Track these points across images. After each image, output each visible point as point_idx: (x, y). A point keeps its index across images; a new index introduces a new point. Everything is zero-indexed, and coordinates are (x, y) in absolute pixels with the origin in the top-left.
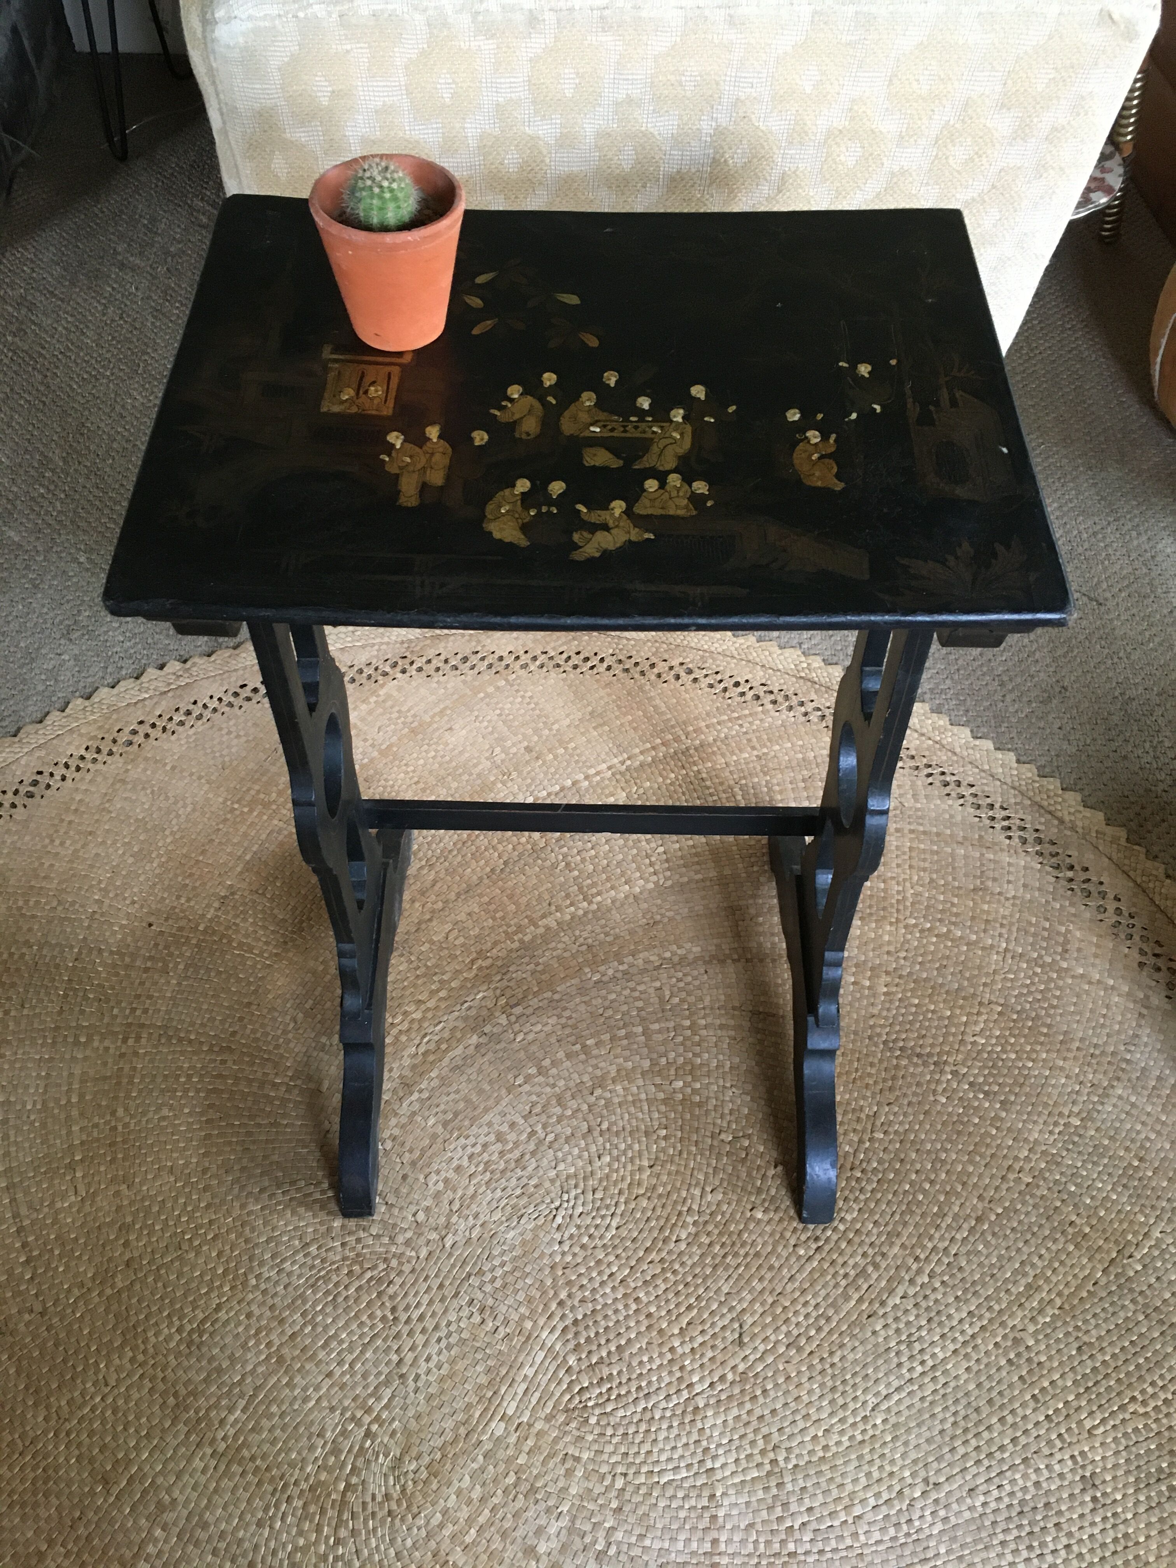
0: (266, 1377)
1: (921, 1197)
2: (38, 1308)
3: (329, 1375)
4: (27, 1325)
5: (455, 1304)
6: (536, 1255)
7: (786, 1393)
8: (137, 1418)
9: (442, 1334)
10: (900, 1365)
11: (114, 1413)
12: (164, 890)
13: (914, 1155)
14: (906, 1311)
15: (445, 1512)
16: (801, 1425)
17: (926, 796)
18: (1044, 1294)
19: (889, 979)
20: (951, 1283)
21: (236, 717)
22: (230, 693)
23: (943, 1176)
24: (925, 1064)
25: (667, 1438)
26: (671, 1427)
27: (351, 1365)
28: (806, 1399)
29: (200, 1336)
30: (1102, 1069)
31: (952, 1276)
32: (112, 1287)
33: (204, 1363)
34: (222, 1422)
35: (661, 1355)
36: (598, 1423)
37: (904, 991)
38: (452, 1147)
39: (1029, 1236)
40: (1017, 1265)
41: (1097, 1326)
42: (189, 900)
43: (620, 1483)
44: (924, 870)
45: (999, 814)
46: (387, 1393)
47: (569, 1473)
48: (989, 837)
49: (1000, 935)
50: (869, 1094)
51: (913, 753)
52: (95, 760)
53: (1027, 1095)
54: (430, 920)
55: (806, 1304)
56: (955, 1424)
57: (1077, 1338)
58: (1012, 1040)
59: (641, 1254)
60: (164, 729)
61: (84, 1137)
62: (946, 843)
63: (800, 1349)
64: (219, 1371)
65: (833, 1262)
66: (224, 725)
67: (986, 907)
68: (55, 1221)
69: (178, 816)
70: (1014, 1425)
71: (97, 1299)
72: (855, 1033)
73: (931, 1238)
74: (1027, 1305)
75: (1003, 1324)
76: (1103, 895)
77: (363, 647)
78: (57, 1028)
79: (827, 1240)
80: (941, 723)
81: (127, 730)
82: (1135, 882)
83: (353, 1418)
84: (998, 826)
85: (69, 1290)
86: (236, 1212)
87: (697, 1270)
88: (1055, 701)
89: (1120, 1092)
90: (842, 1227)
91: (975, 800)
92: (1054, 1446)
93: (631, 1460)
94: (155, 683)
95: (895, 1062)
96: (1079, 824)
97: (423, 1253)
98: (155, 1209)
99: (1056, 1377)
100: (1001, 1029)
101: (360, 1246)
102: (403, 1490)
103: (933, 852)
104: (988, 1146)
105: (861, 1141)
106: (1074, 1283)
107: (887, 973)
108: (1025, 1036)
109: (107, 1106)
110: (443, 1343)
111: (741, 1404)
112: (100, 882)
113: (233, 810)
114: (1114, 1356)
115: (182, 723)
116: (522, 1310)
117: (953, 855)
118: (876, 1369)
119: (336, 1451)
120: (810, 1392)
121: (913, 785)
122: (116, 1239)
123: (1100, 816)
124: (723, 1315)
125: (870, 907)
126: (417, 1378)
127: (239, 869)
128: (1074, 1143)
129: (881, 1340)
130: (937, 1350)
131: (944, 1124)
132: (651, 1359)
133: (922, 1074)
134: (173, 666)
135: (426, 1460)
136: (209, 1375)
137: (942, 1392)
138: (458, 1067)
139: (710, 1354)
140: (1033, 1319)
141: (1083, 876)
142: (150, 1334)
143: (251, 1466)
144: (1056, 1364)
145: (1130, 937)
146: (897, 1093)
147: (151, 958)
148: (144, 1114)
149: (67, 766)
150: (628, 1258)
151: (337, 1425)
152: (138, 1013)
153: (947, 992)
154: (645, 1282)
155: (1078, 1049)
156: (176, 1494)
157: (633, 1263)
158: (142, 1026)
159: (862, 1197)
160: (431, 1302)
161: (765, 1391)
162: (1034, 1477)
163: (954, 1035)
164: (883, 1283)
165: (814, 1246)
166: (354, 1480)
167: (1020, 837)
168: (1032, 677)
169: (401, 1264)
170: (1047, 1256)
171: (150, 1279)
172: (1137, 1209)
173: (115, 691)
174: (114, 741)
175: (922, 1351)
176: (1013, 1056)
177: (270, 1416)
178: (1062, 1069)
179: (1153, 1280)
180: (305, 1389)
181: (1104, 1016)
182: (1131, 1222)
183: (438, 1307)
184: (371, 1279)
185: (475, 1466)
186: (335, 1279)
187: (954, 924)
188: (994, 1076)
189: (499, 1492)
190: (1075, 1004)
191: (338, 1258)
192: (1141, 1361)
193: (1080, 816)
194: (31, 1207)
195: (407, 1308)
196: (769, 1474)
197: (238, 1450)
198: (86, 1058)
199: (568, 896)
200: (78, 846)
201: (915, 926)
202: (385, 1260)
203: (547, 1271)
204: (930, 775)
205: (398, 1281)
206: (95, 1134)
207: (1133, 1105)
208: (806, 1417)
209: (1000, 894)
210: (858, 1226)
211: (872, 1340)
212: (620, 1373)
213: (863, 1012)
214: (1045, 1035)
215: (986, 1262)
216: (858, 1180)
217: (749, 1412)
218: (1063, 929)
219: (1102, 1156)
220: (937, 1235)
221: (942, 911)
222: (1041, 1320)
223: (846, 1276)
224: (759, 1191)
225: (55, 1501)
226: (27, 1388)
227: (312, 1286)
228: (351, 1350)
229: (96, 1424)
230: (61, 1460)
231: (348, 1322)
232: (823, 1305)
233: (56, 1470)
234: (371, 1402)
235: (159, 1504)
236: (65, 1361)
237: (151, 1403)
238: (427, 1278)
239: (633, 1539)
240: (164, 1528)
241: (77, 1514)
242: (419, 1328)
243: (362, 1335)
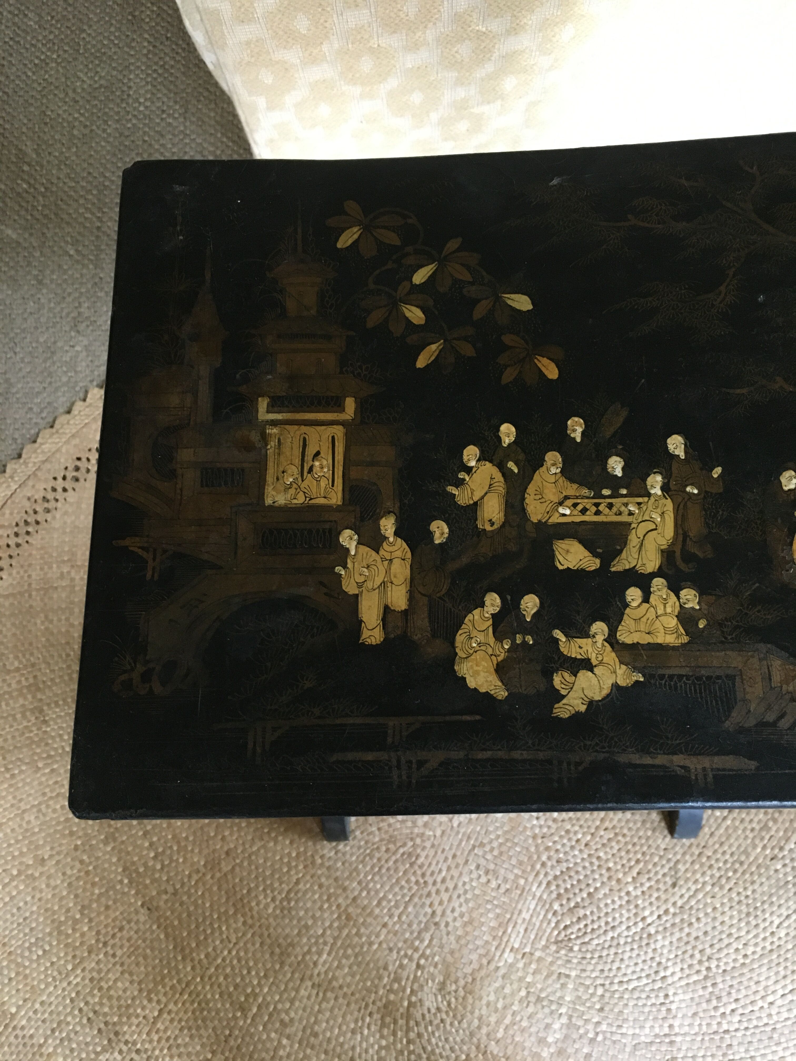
0: (340, 929)
2: (170, 890)
3: (385, 925)
4: (166, 902)
5: (466, 870)
6: (521, 829)
7: (714, 919)
8: (256, 964)
9: (461, 892)
11: (239, 961)
15: (480, 1019)
16: (726, 941)
25: (630, 957)
26: (632, 949)
27: (399, 917)
28: (728, 923)
29: (289, 903)
33: (295, 922)
34: (315, 964)
35: (620, 898)
36: (580, 950)
43: (600, 991)
46: (427, 936)
47: (563, 986)
55: (724, 853)
59: (598, 823)
63: (722, 887)
64: (306, 927)
71: (211, 881)
83: (406, 955)
85: (190, 876)
87: (641, 833)
93: (606, 974)
97: (438, 833)
101: (391, 829)
102: (449, 1004)
110: (462, 900)
111: (681, 929)
116: (516, 871)
119: (397, 979)
120: (731, 917)
122: (216, 835)
124: (663, 866)
126: (447, 924)
129: (781, 876)
132: (613, 902)
135: (462, 983)
136: (300, 931)
139: (655, 895)
142: (253, 904)
143: (341, 993)
150: (589, 827)
151: (396, 960)
154: (604, 845)
156: (292, 1014)
157: (593, 830)
160: (449, 869)
161: (698, 919)
164: (781, 833)
166: (414, 999)
169: (423, 841)
171: (245, 864)
177: (348, 957)
180: (369, 937)
183: (455, 873)
184: (403, 854)
185: (497, 985)
186: (377, 855)
189: (516, 1002)
191: (377, 839)
195: (432, 874)
196: (706, 978)
197: (330, 982)
202: (412, 839)
203: (530, 841)
205: (423, 854)
208: (730, 935)
211: (775, 876)
212: (592, 913)
217: (688, 935)
223: (753, 830)
225: (211, 1025)
226: (175, 948)
227: (362, 862)
228: (397, 906)
229: (228, 970)
230: (209, 996)
231: (392, 887)
232: (737, 853)
233: (207, 1004)
234: (417, 943)
235: (282, 1022)
236: (197, 927)
237: (263, 953)
238: (443, 851)
239: (614, 1029)
240: (288, 1037)
241: (227, 1032)
242: (443, 888)
243: (403, 896)
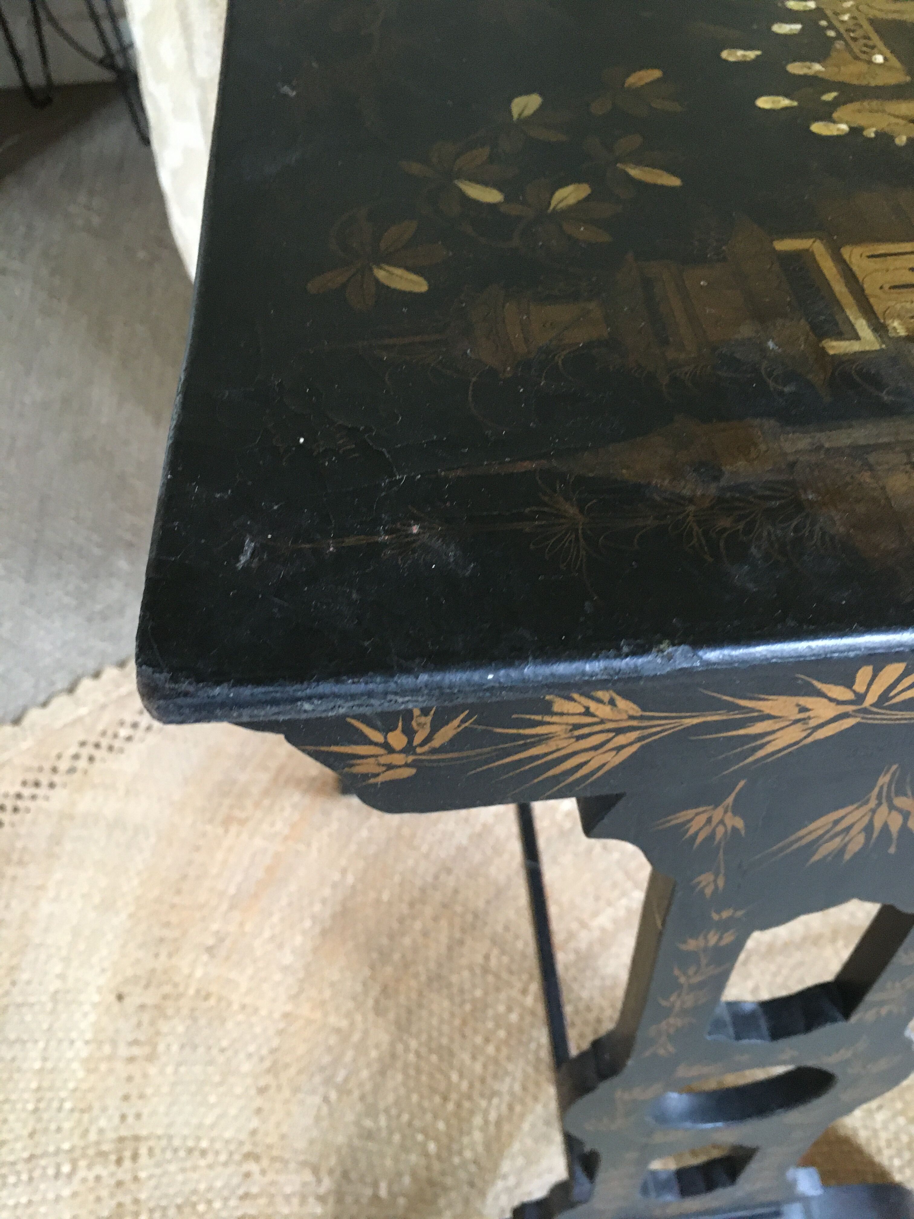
12: (139, 948)
52: (34, 797)
60: (110, 747)
78: (31, 1158)
81: (67, 755)
94: (92, 696)
112: (59, 949)
127: (223, 908)
147: (135, 1042)
152: (130, 1120)
158: (137, 1138)
173: (48, 710)
174: (54, 770)
198: (73, 1196)
199: (615, 885)
200: (28, 906)
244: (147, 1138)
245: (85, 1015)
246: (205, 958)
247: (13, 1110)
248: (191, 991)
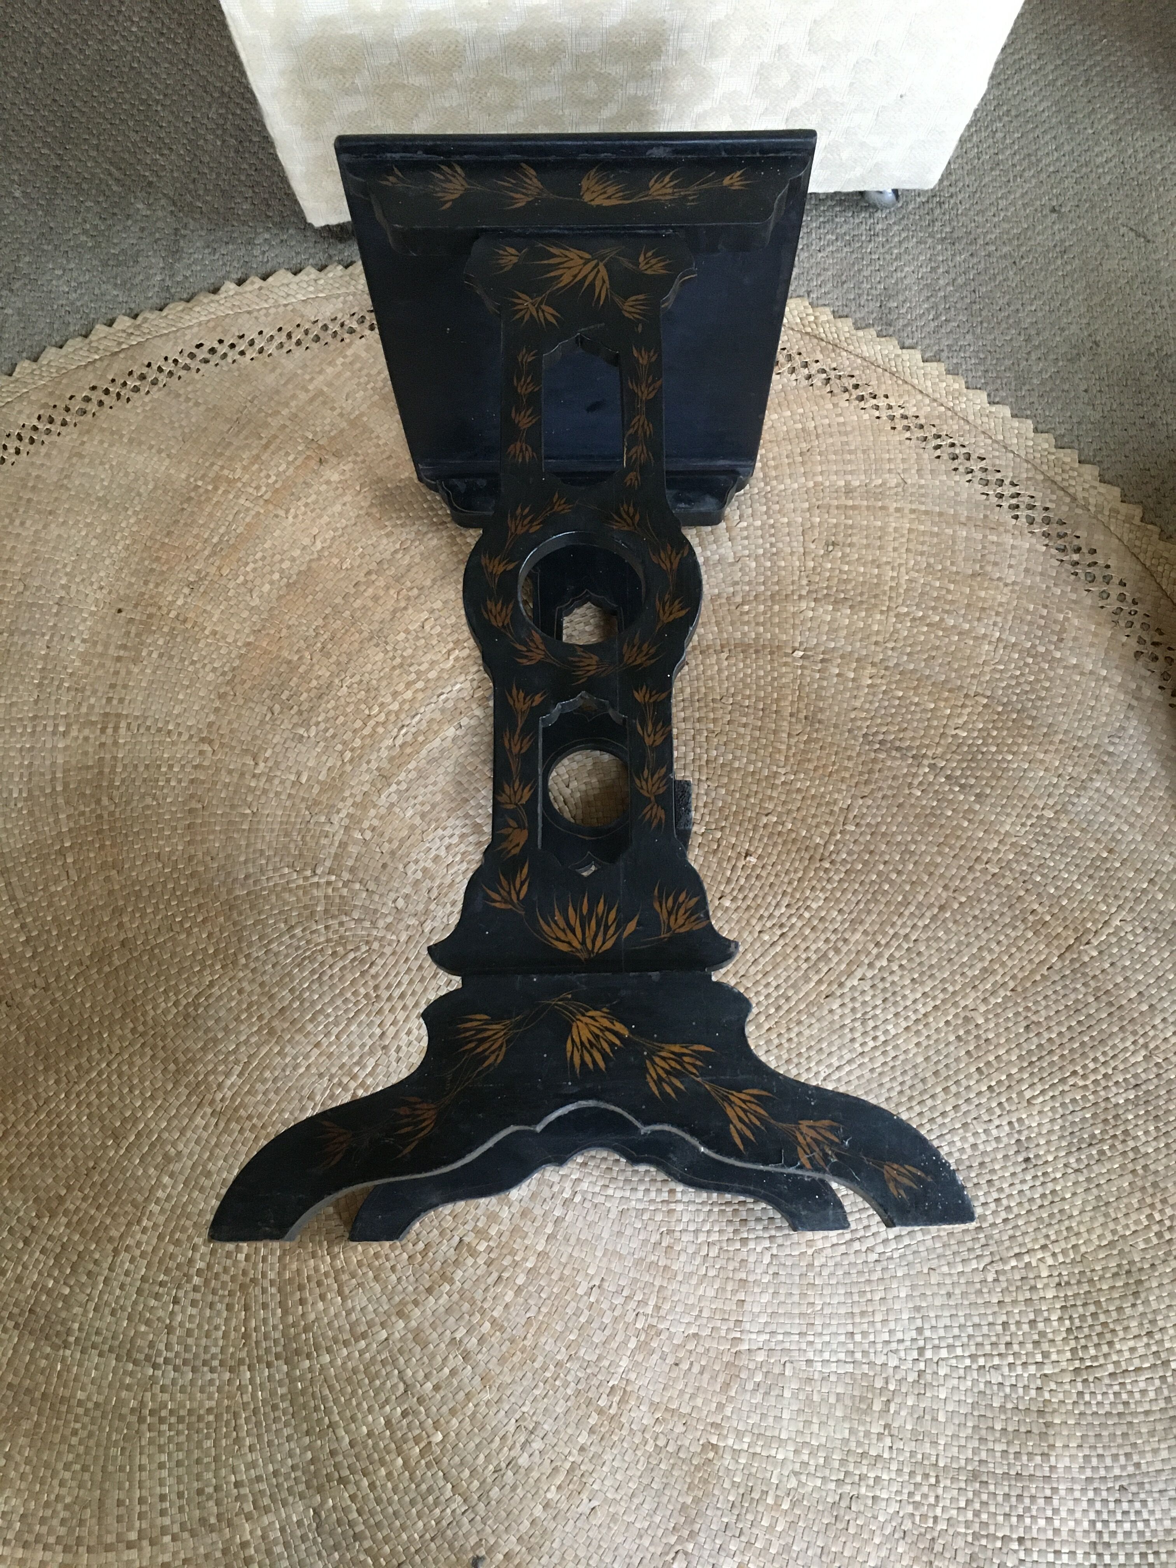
0: (259, 1046)
1: (886, 887)
2: (40, 983)
3: (317, 1045)
4: (33, 998)
5: (433, 984)
8: (142, 1081)
10: (853, 1040)
11: (119, 1077)
12: (132, 575)
13: (883, 847)
14: (863, 992)
17: (932, 471)
18: (998, 977)
19: (874, 671)
20: (908, 967)
21: (193, 381)
22: (186, 354)
23: (911, 867)
24: (904, 757)
27: (337, 1037)
29: (196, 1010)
30: (1082, 762)
31: (910, 960)
32: (110, 964)
33: (200, 1034)
34: (220, 1086)
37: (889, 683)
38: (430, 838)
39: (989, 924)
40: (975, 951)
41: (1047, 1007)
42: (157, 585)
44: (922, 554)
45: (1008, 491)
46: (371, 1063)
48: (995, 516)
49: (995, 624)
50: (844, 787)
51: (922, 421)
52: (48, 432)
53: (1004, 788)
54: (405, 608)
55: (768, 985)
56: (901, 1092)
57: (1026, 1018)
58: (995, 733)
60: (118, 395)
61: (72, 825)
62: (947, 523)
64: (215, 1041)
65: (796, 947)
66: (181, 392)
67: (983, 594)
68: (50, 905)
69: (139, 495)
70: (957, 1095)
72: (836, 726)
73: (893, 925)
74: (981, 987)
75: (955, 1005)
76: (1107, 580)
77: (326, 298)
78: (35, 717)
79: (792, 926)
80: (956, 386)
81: (79, 397)
82: (1144, 565)
83: (340, 1084)
84: (1005, 504)
85: (69, 968)
86: (224, 897)
88: (1084, 359)
89: (1098, 784)
90: (807, 915)
91: (983, 476)
92: (993, 1113)
94: (105, 342)
95: (873, 755)
96: (1092, 501)
97: (403, 938)
98: (145, 893)
99: (1001, 1052)
100: (984, 722)
101: (342, 929)
103: (933, 534)
104: (958, 837)
105: (832, 834)
106: (1029, 967)
107: (873, 664)
108: (1008, 729)
109: (92, 795)
112: (65, 566)
113: (197, 487)
114: (1060, 1034)
115: (136, 389)
117: (953, 538)
118: (830, 1044)
121: (919, 457)
122: (110, 921)
123: (1116, 491)
125: (861, 594)
126: (398, 1049)
127: (206, 553)
128: (1045, 835)
129: (836, 1017)
130: (890, 1027)
131: (916, 816)
133: (899, 767)
134: (124, 322)
136: (205, 1045)
137: (891, 1064)
138: (435, 760)
140: (984, 1000)
141: (1090, 559)
142: (149, 1007)
143: (248, 1125)
144: (1003, 1041)
145: (1131, 624)
146: (872, 786)
148: (127, 803)
149: (20, 437)
151: (325, 1089)
152: (115, 702)
153: (933, 684)
155: (1061, 741)
156: (181, 1146)
158: (118, 716)
159: (829, 887)
160: (411, 982)
162: (972, 1140)
163: (936, 728)
164: (843, 967)
165: (779, 933)
167: (1027, 516)
168: (1062, 330)
169: (382, 946)
170: (1005, 942)
171: (146, 958)
172: (1100, 899)
173: (63, 351)
174: (67, 410)
175: (875, 1028)
176: (994, 749)
177: (264, 1081)
178: (1042, 761)
179: (1107, 965)
180: (295, 1058)
181: (1092, 708)
182: (1093, 911)
183: (417, 987)
184: (355, 959)
186: (320, 959)
187: (947, 612)
188: (972, 769)
190: (1063, 696)
191: (322, 939)
192: (1086, 1039)
193: (1093, 492)
194: (25, 891)
197: (236, 1110)
198: (66, 748)
200: (40, 527)
201: (907, 614)
202: (367, 943)
204: (938, 447)
205: (380, 962)
206: (82, 822)
207: (1110, 798)
209: (999, 579)
210: (823, 914)
211: (829, 1018)
213: (845, 705)
214: (1029, 728)
215: (945, 948)
216: (826, 870)
218: (1061, 617)
219: (1072, 847)
220: (899, 923)
221: (937, 599)
222: (993, 1001)
223: (807, 960)
224: (729, 881)
225: (70, 1153)
226: (36, 1055)
227: (299, 965)
228: (336, 1023)
229: (104, 1087)
230: (74, 1117)
231: (332, 1000)
232: (784, 985)
233: (70, 1126)
234: (356, 1070)
235: (166, 1156)
236: (70, 1031)
237: (153, 1069)
238: (407, 959)
239: (597, 1189)
240: (171, 1176)
241: (91, 1164)
242: (400, 1005)
243: (346, 1011)
244: (127, 716)
245: (84, 620)
246: (186, 590)
247: (22, 682)
248: (172, 614)
